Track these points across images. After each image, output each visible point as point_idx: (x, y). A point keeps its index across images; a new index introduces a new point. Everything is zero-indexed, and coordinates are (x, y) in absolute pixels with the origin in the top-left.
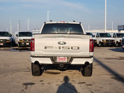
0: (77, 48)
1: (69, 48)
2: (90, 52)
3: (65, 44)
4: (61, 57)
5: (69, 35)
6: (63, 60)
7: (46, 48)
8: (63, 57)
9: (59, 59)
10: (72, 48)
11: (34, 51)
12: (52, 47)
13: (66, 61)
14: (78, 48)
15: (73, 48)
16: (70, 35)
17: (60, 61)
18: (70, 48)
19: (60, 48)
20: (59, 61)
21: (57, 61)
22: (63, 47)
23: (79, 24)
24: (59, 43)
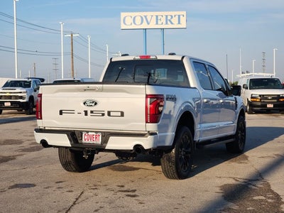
0: (119, 114)
1: (103, 115)
2: (147, 122)
3: (96, 104)
4: (90, 133)
5: (101, 85)
6: (94, 139)
7: (61, 113)
8: (94, 134)
9: (86, 137)
10: (109, 113)
12: (72, 112)
13: (99, 141)
14: (122, 114)
15: (112, 114)
16: (104, 85)
17: (89, 142)
18: (106, 114)
19: (86, 113)
20: (87, 142)
21: (84, 141)
22: (92, 112)
23: (180, 59)
24: (84, 104)
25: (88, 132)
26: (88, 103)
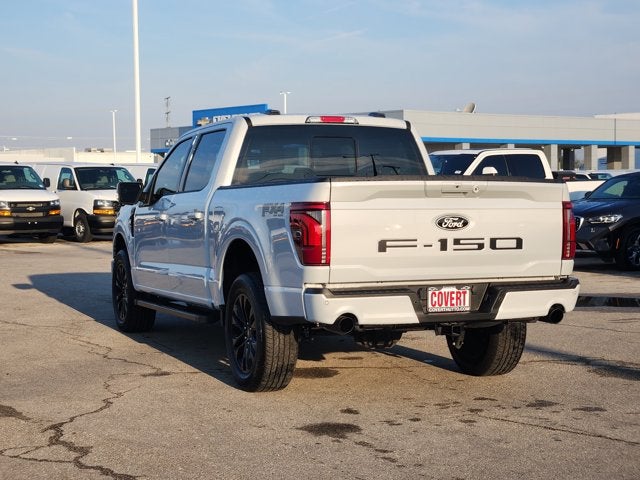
0: (513, 243)
1: (481, 246)
2: (564, 257)
3: (465, 224)
4: (444, 290)
6: (454, 302)
7: (382, 246)
8: (454, 289)
9: (435, 299)
10: (493, 244)
11: (328, 263)
12: (410, 243)
13: (465, 304)
14: (519, 244)
15: (499, 244)
17: (443, 308)
18: (487, 244)
19: (444, 244)
20: (437, 309)
21: (431, 308)
22: (457, 242)
24: (440, 224)
25: (440, 286)
26: (449, 223)
